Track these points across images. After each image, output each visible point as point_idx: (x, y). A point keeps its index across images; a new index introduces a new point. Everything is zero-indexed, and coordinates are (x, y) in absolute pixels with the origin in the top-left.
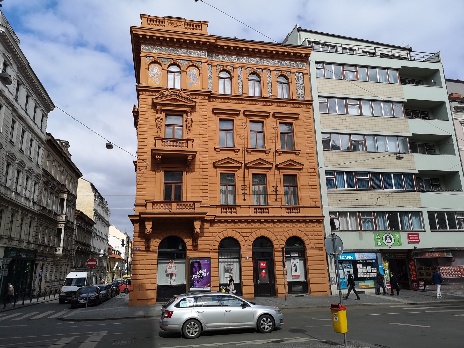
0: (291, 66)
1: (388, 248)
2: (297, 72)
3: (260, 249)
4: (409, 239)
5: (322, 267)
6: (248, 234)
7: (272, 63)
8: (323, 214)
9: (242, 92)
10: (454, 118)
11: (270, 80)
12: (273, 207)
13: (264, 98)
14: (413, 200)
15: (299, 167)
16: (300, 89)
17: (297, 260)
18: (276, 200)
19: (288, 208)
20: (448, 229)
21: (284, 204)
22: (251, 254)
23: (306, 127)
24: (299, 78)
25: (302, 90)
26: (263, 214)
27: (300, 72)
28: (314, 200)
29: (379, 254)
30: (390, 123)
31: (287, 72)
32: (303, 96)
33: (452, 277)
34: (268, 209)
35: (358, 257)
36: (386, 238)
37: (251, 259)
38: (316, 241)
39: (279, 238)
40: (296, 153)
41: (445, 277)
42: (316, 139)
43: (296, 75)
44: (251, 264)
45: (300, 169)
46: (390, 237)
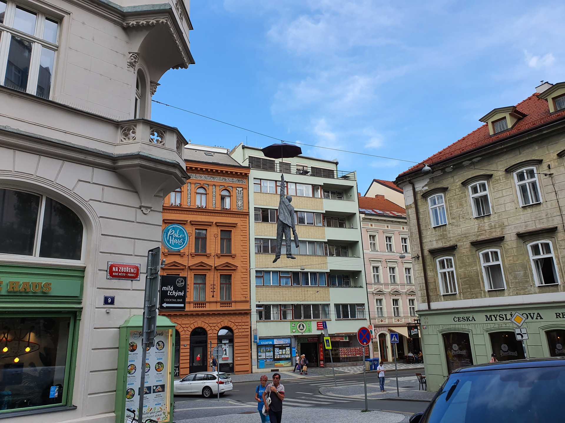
0: (233, 182)
1: (300, 334)
2: (237, 187)
3: (197, 338)
4: (318, 326)
5: (247, 351)
6: (187, 326)
7: (218, 180)
8: (250, 307)
9: (190, 204)
10: (362, 226)
11: (215, 194)
12: (210, 302)
13: (208, 210)
14: (324, 294)
15: (234, 268)
16: (240, 201)
17: (227, 345)
18: (213, 296)
19: (222, 303)
20: (350, 318)
21: (219, 300)
22: (188, 343)
23: (242, 234)
24: (240, 192)
25: (241, 203)
26: (201, 309)
27: (240, 187)
28: (244, 296)
29: (293, 340)
30: (311, 231)
31: (230, 187)
32: (241, 207)
33: (348, 356)
34: (205, 304)
35: (276, 342)
36: (299, 327)
37: (188, 347)
38: (243, 330)
39: (213, 328)
40: (233, 257)
41: (343, 356)
42: (250, 243)
43: (237, 189)
44: (188, 350)
45: (235, 270)
46: (303, 325)
